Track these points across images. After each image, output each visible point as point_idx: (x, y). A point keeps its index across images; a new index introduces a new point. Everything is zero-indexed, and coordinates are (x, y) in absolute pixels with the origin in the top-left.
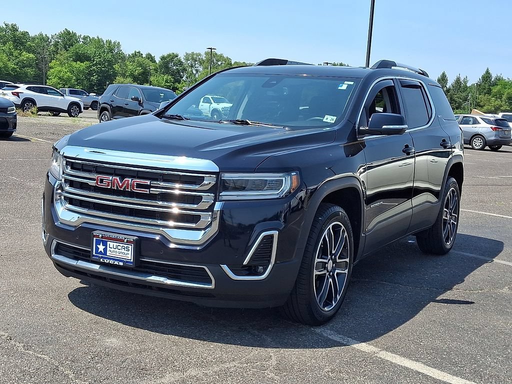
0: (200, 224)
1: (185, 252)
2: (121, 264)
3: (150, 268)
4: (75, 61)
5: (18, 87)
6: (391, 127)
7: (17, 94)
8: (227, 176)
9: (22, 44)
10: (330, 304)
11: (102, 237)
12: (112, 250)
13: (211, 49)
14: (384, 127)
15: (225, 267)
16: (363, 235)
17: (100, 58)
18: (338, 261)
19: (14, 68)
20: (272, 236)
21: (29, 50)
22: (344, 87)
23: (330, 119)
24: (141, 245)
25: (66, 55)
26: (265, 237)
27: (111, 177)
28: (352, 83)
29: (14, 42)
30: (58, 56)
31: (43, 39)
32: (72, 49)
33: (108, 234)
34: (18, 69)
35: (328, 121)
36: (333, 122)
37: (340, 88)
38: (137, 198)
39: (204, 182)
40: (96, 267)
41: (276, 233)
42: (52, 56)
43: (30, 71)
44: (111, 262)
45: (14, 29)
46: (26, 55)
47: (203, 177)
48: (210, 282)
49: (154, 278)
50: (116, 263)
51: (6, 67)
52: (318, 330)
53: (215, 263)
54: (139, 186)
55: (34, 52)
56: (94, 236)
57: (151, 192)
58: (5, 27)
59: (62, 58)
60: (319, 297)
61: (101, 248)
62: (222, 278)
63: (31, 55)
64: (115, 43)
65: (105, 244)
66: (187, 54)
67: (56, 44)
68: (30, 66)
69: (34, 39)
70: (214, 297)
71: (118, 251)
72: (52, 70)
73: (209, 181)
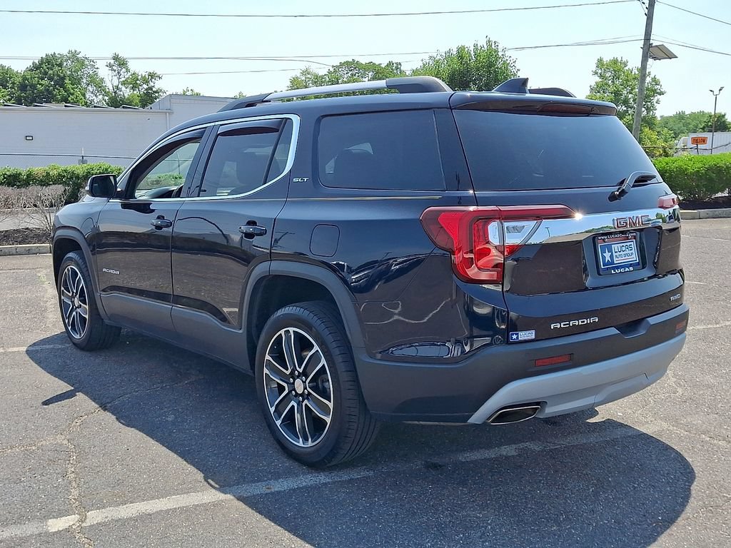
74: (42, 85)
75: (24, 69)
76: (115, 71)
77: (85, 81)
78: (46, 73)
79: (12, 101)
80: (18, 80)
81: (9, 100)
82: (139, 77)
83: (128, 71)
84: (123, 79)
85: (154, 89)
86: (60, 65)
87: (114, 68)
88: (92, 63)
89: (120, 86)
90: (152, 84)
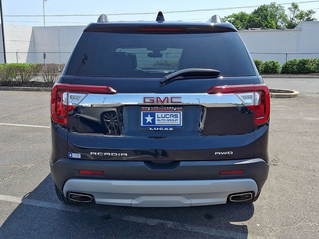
74: (257, 20)
75: (251, 13)
76: (292, 11)
77: (278, 17)
78: (259, 15)
79: (244, 28)
80: (248, 18)
81: (243, 27)
82: (304, 14)
83: (298, 10)
84: (296, 15)
85: (311, 19)
86: (266, 10)
87: (292, 9)
88: (282, 8)
89: (294, 18)
90: (310, 16)
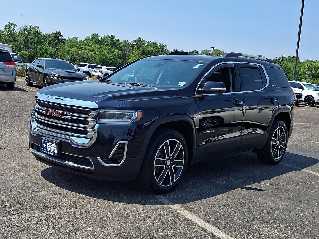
0: (88, 136)
1: (80, 150)
2: (52, 154)
3: (66, 157)
4: (142, 55)
5: (102, 68)
6: (216, 89)
7: (101, 72)
8: (103, 111)
9: (116, 46)
10: (169, 183)
11: (45, 140)
12: (49, 147)
13: (213, 48)
14: (212, 89)
15: (99, 158)
16: (196, 148)
17: (155, 53)
18: (174, 160)
19: (110, 58)
20: (124, 144)
21: (119, 49)
22: (197, 67)
23: (182, 84)
24: (61, 145)
25: (138, 51)
26: (120, 144)
27: (51, 110)
28: (202, 65)
29: (112, 44)
30: (133, 52)
31: (126, 43)
32: (141, 48)
33: (47, 138)
34: (113, 59)
35: (181, 85)
36: (183, 85)
37: (194, 67)
38: (62, 121)
39: (91, 113)
40: (44, 155)
41: (126, 142)
42: (131, 52)
43: (119, 60)
44: (48, 153)
45: (112, 37)
46: (117, 52)
47: (90, 111)
48: (91, 166)
49: (67, 162)
50: (50, 153)
51: (107, 57)
52: (157, 197)
53: (94, 156)
54: (62, 114)
55: (121, 50)
56: (42, 139)
57: (67, 118)
58: (107, 36)
59: (135, 53)
60: (158, 179)
61: (45, 145)
62: (97, 164)
63: (120, 52)
64: (164, 45)
65: (46, 144)
66: (203, 51)
67: (133, 46)
68: (119, 57)
69: (122, 43)
70: (95, 174)
71: (51, 147)
72: (130, 60)
73: (93, 113)
